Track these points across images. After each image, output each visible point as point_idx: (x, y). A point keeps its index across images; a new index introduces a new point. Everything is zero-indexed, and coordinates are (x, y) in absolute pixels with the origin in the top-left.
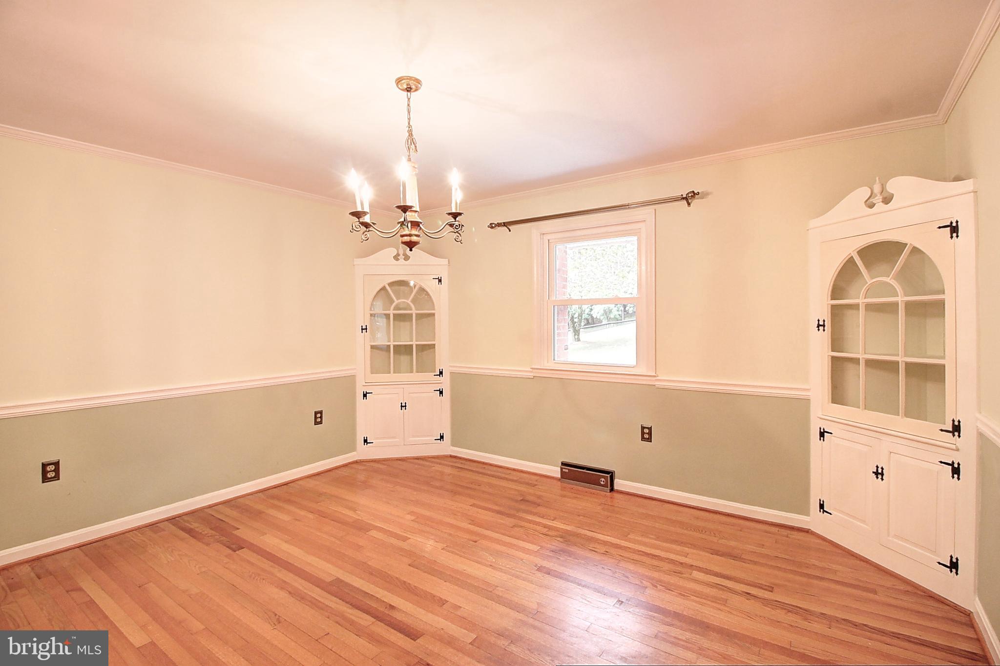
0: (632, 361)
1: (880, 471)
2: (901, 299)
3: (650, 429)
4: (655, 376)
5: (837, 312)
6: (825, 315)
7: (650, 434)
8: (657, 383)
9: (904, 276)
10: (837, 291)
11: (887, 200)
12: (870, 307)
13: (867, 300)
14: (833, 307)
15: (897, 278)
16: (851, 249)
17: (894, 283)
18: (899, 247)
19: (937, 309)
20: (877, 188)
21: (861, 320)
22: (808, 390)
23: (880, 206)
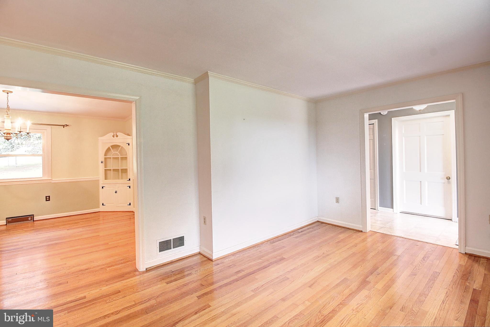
0: (41, 176)
1: (116, 191)
2: (120, 156)
3: (49, 197)
4: (52, 179)
5: (105, 159)
6: (103, 160)
7: (49, 198)
8: (52, 182)
9: (120, 152)
10: (105, 155)
11: (117, 136)
12: (113, 158)
13: (113, 157)
14: (105, 158)
15: (119, 152)
16: (109, 145)
17: (118, 153)
18: (119, 146)
19: (126, 158)
20: (115, 134)
21: (112, 161)
22: (99, 178)
23: (115, 137)
